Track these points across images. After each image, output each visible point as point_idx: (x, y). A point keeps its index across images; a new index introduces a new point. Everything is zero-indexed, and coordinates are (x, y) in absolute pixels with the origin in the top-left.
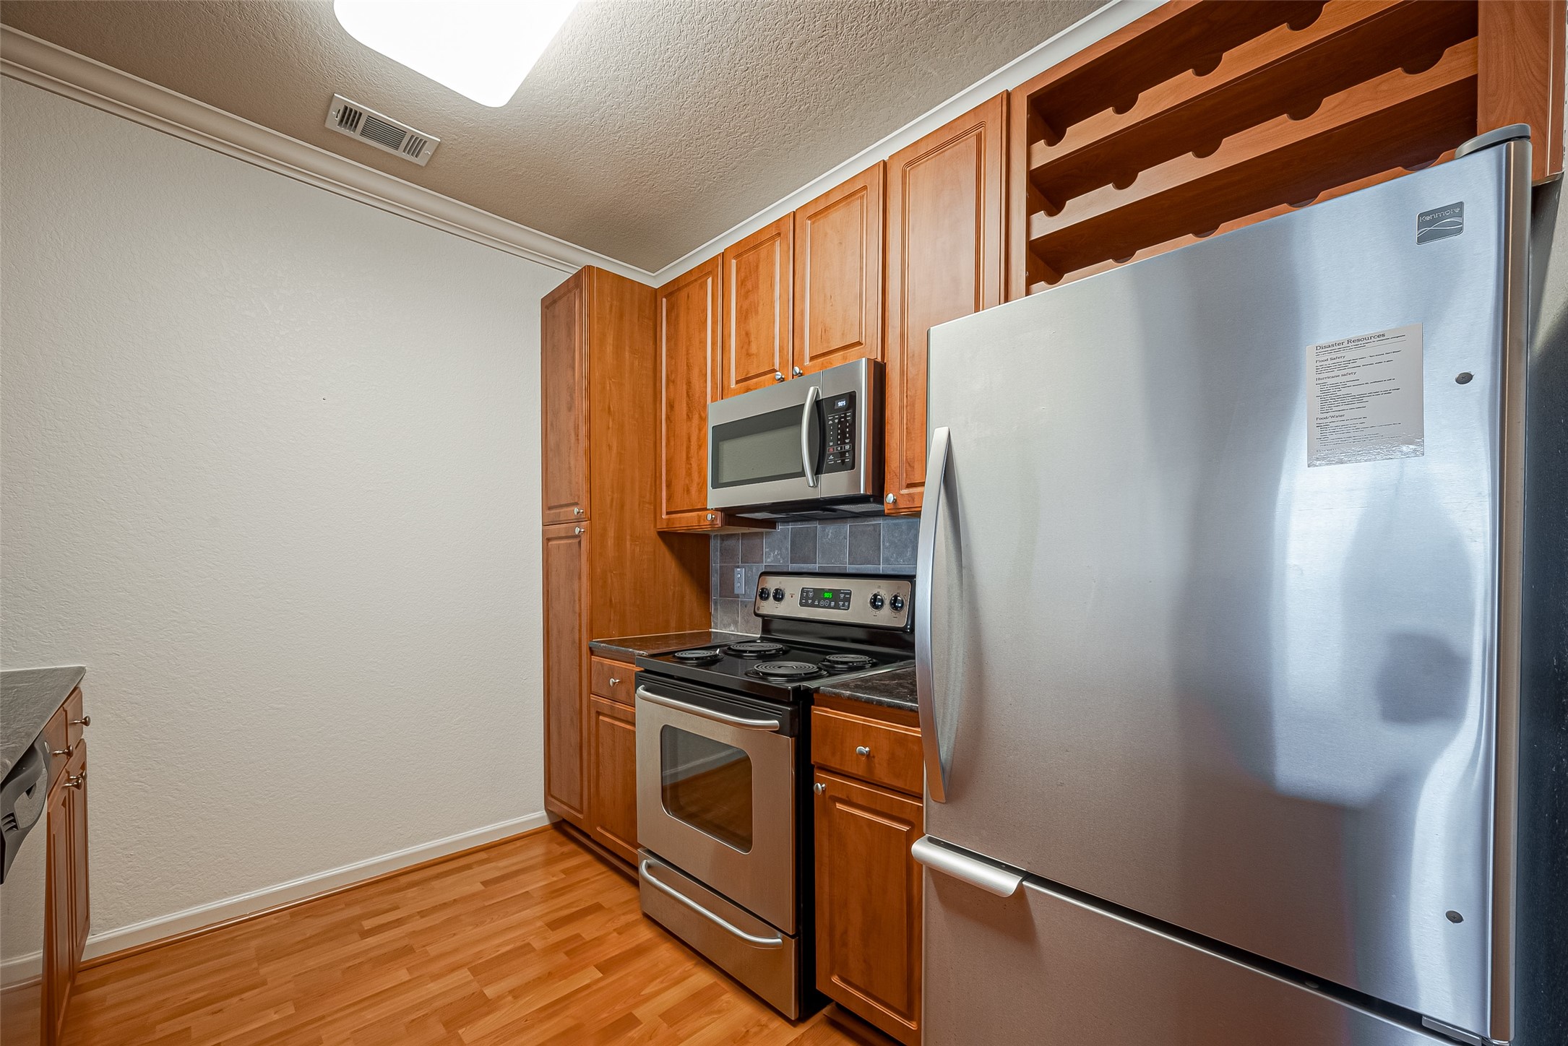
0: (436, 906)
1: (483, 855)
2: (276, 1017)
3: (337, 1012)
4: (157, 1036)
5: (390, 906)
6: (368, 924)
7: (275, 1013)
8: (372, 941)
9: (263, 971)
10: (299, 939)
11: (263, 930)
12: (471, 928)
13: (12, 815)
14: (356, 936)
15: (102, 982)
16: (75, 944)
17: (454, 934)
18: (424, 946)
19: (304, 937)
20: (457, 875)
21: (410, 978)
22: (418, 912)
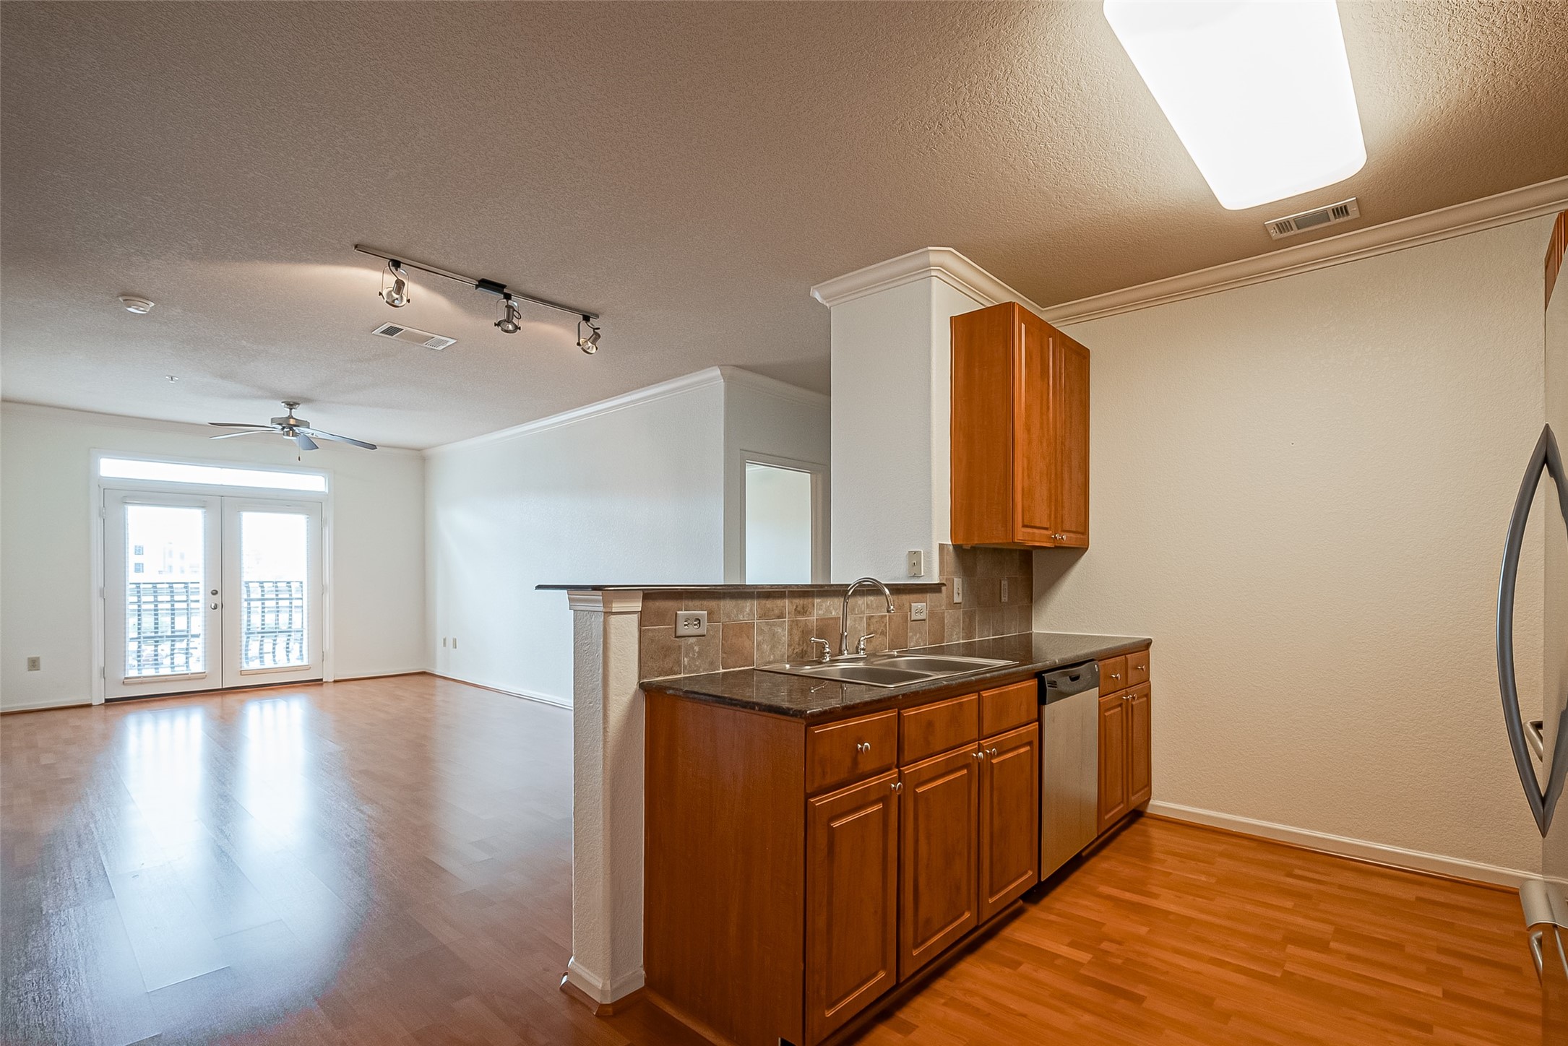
2: (1203, 879)
7: (1206, 878)
8: (1290, 880)
9: (1218, 859)
13: (1057, 682)
14: (1285, 873)
18: (1320, 901)
21: (1292, 908)
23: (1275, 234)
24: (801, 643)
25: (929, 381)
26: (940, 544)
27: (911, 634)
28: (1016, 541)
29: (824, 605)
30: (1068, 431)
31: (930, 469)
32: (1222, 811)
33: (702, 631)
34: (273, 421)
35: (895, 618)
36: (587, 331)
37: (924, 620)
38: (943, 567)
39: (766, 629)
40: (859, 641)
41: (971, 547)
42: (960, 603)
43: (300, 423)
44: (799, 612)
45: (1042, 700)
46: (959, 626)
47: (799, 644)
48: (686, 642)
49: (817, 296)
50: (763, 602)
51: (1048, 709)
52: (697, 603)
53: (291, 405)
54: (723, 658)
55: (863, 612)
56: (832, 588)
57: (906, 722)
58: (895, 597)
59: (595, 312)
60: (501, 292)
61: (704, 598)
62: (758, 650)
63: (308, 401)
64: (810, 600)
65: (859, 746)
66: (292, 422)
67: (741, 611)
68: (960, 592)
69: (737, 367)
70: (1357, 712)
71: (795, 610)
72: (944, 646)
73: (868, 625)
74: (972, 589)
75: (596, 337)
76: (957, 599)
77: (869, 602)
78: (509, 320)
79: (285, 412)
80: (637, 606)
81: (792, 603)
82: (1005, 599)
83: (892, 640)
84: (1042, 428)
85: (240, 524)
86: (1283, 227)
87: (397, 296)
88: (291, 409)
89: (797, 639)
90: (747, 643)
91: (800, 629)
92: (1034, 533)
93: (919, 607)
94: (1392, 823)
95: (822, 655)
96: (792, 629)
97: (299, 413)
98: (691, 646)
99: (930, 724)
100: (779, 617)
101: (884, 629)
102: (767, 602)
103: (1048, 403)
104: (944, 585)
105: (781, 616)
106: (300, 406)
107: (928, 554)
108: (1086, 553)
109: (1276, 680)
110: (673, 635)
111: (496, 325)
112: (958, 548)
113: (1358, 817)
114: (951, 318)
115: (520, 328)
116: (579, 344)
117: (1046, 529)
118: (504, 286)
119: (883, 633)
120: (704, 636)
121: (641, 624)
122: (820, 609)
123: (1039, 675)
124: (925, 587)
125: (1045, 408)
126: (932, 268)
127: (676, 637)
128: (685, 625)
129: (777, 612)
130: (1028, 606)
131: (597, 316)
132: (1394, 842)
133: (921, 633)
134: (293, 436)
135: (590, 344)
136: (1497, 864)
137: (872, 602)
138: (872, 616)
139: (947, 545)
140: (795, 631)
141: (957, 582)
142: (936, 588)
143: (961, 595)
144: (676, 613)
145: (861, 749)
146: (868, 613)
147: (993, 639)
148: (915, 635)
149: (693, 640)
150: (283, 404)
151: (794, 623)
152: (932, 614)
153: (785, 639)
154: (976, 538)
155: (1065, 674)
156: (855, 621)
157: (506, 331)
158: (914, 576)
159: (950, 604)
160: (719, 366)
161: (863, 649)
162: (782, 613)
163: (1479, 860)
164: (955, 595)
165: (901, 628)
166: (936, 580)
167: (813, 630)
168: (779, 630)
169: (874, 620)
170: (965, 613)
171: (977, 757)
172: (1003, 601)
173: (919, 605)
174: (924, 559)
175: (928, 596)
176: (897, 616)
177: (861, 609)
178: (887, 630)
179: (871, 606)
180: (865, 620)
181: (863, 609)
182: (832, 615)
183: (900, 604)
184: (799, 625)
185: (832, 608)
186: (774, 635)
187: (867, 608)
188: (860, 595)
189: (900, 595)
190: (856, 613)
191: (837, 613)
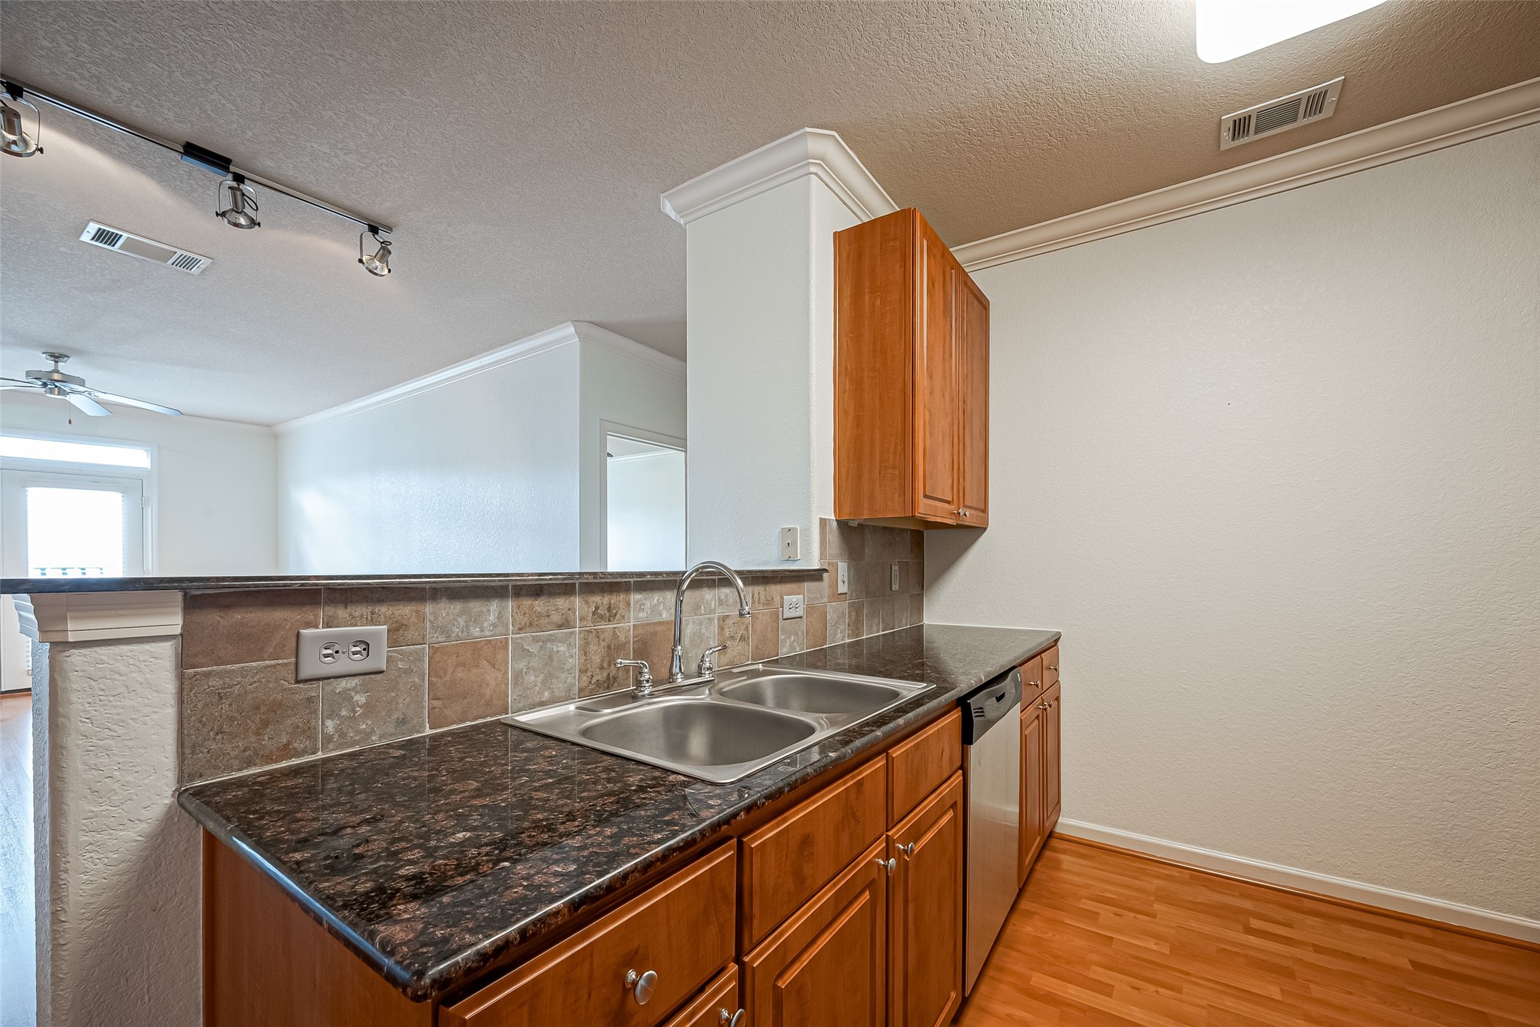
0: (1338, 951)
1: (1427, 932)
2: (1155, 947)
3: (1201, 978)
4: (1081, 906)
5: (1284, 921)
6: (1255, 923)
7: (1155, 944)
8: (1253, 940)
9: (1157, 906)
10: (1190, 898)
11: (1167, 875)
12: (1376, 1000)
13: (982, 708)
14: (1241, 928)
15: (1064, 852)
16: (1045, 815)
17: (1350, 993)
18: (1308, 981)
19: (1195, 900)
20: (1380, 934)
21: (1281, 999)
22: (1313, 944)
23: (1227, 142)
24: (606, 666)
25: (808, 308)
26: (821, 519)
27: (783, 637)
28: (917, 514)
29: (647, 603)
30: (970, 389)
31: (808, 421)
32: (1143, 832)
33: (378, 660)
34: (28, 374)
35: (760, 617)
36: (372, 245)
37: (801, 617)
38: (825, 548)
39: (534, 648)
40: (703, 657)
41: (858, 524)
42: (846, 594)
43: (67, 379)
44: (602, 617)
45: (967, 737)
46: (844, 622)
47: (602, 668)
48: (328, 688)
49: (668, 208)
50: (527, 602)
51: (973, 749)
52: (361, 610)
53: (57, 357)
54: (431, 709)
55: (712, 611)
56: (660, 578)
57: (756, 859)
58: (750, 589)
59: (386, 222)
60: (226, 169)
61: (380, 601)
62: (516, 684)
63: (79, 353)
64: (622, 596)
65: (632, 975)
66: (56, 376)
67: (477, 619)
68: (846, 580)
69: (590, 322)
70: (1308, 720)
71: (594, 613)
72: (826, 649)
73: (722, 628)
74: (860, 576)
75: (385, 252)
76: (843, 588)
77: (723, 597)
78: (237, 210)
79: (49, 365)
80: (173, 622)
81: (587, 602)
82: (895, 587)
83: (757, 647)
84: (944, 378)
85: (26, 500)
86: (1240, 127)
87: (12, 137)
88: (56, 362)
89: (597, 659)
90: (492, 677)
91: (603, 644)
92: (936, 506)
93: (794, 600)
94: (1351, 853)
95: (639, 684)
96: (587, 644)
97: (66, 367)
98: (346, 696)
99: (806, 842)
100: (560, 627)
101: (745, 632)
102: (536, 603)
103: (951, 348)
104: (826, 570)
105: (565, 625)
106: (71, 358)
107: (807, 532)
108: (985, 533)
109: (1208, 682)
110: (291, 677)
111: (217, 214)
112: (842, 524)
113: (1308, 844)
114: (835, 233)
115: (259, 224)
116: (361, 261)
117: (948, 502)
118: (228, 161)
119: (743, 639)
120: (381, 672)
121: (184, 662)
122: (641, 610)
123: (962, 702)
124: (800, 574)
125: (947, 355)
126: (811, 161)
127: (298, 682)
128: (326, 656)
129: (556, 618)
130: (919, 594)
131: (389, 229)
132: (1354, 876)
133: (796, 634)
134: (59, 394)
135: (378, 263)
136: (1483, 907)
137: (727, 595)
138: (727, 616)
139: (829, 520)
140: (593, 648)
141: (842, 567)
142: (816, 575)
143: (846, 583)
144: (298, 632)
145: (635, 984)
146: (720, 612)
147: (883, 635)
148: (789, 637)
149: (355, 682)
150: (44, 355)
151: (591, 636)
152: (810, 609)
153: (574, 661)
154: (866, 512)
155: (990, 696)
156: (700, 624)
157: (237, 225)
158: (789, 560)
159: (833, 594)
160: (575, 322)
161: (710, 669)
162: (567, 620)
163: (1460, 901)
164: (840, 583)
165: (769, 630)
166: (815, 565)
167: (628, 642)
168: (562, 649)
169: (730, 622)
170: (851, 605)
171: (886, 867)
172: (894, 589)
173: (794, 598)
174: (801, 538)
175: (806, 585)
176: (763, 614)
177: (710, 607)
178: (749, 634)
179: (726, 602)
180: (716, 621)
181: (713, 606)
182: (657, 619)
183: (762, 597)
184: (602, 637)
185: (661, 608)
186: (550, 657)
187: (720, 605)
188: (702, 587)
189: (769, 585)
190: (703, 612)
191: (664, 616)
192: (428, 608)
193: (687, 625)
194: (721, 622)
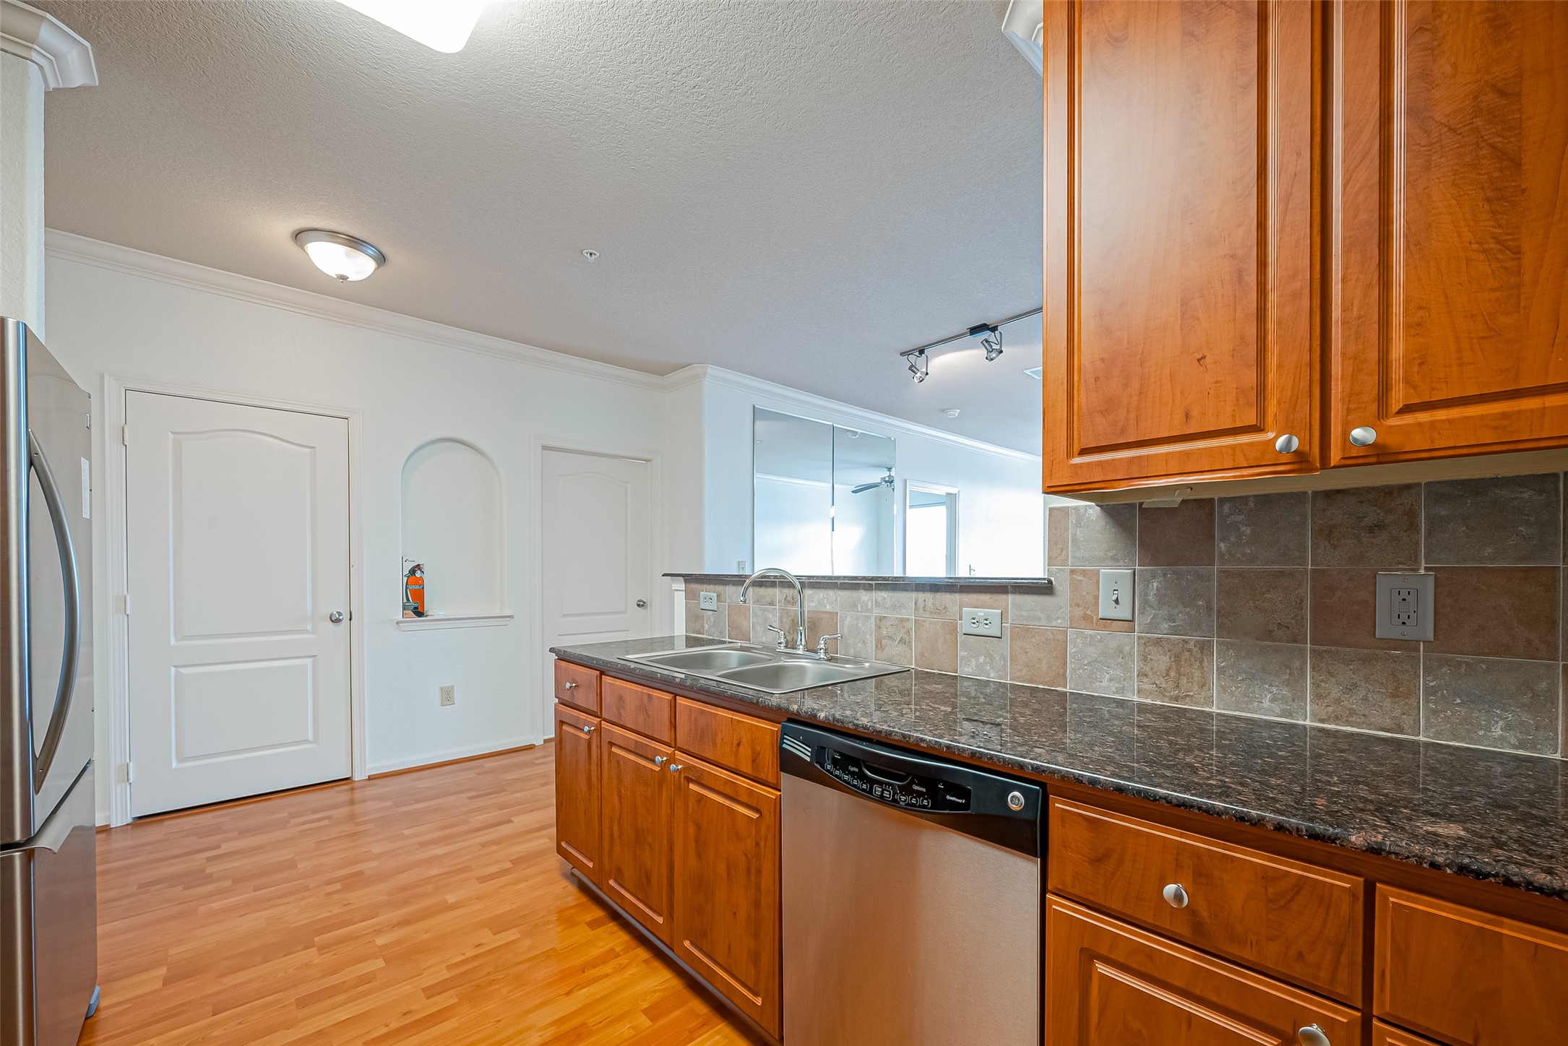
27: (965, 653)
29: (816, 597)
33: (714, 607)
35: (928, 625)
37: (998, 637)
39: (759, 613)
42: (1126, 621)
44: (789, 602)
46: (1126, 665)
47: (790, 631)
48: (706, 614)
50: (757, 589)
52: (712, 587)
54: (728, 630)
55: (870, 611)
61: (716, 584)
62: (753, 629)
68: (1126, 599)
71: (785, 599)
73: (879, 627)
74: (1187, 595)
76: (1112, 612)
77: (879, 600)
81: (781, 592)
83: (922, 655)
89: (787, 627)
90: (745, 622)
91: (790, 618)
93: (980, 616)
96: (782, 616)
98: (709, 617)
100: (770, 604)
101: (905, 636)
102: (760, 589)
105: (772, 603)
110: (700, 608)
119: (903, 642)
120: (716, 611)
122: (812, 601)
127: (701, 610)
128: (705, 602)
129: (768, 599)
133: (990, 656)
137: (884, 598)
138: (885, 617)
140: (785, 619)
143: (1126, 603)
144: (700, 594)
146: (877, 613)
148: (977, 657)
149: (710, 613)
151: (784, 612)
153: (776, 624)
156: (858, 619)
162: (773, 601)
164: (1105, 602)
165: (942, 642)
167: (805, 621)
168: (771, 616)
169: (888, 623)
170: (1149, 642)
173: (981, 612)
175: (1011, 599)
176: (932, 623)
177: (867, 606)
178: (911, 639)
179: (883, 604)
180: (873, 620)
181: (870, 606)
182: (823, 609)
183: (930, 605)
184: (789, 614)
185: (826, 602)
186: (766, 619)
187: (876, 606)
188: (858, 589)
189: (939, 594)
190: (859, 609)
191: (828, 608)
192: (727, 588)
193: (846, 618)
194: (878, 622)
